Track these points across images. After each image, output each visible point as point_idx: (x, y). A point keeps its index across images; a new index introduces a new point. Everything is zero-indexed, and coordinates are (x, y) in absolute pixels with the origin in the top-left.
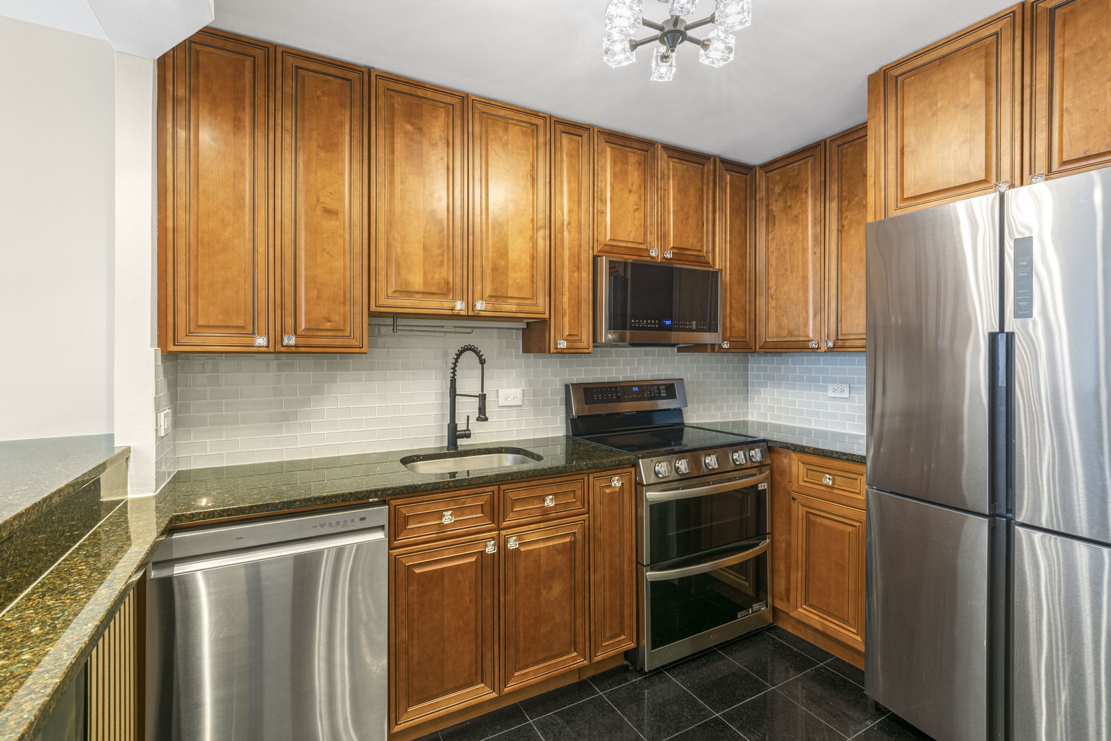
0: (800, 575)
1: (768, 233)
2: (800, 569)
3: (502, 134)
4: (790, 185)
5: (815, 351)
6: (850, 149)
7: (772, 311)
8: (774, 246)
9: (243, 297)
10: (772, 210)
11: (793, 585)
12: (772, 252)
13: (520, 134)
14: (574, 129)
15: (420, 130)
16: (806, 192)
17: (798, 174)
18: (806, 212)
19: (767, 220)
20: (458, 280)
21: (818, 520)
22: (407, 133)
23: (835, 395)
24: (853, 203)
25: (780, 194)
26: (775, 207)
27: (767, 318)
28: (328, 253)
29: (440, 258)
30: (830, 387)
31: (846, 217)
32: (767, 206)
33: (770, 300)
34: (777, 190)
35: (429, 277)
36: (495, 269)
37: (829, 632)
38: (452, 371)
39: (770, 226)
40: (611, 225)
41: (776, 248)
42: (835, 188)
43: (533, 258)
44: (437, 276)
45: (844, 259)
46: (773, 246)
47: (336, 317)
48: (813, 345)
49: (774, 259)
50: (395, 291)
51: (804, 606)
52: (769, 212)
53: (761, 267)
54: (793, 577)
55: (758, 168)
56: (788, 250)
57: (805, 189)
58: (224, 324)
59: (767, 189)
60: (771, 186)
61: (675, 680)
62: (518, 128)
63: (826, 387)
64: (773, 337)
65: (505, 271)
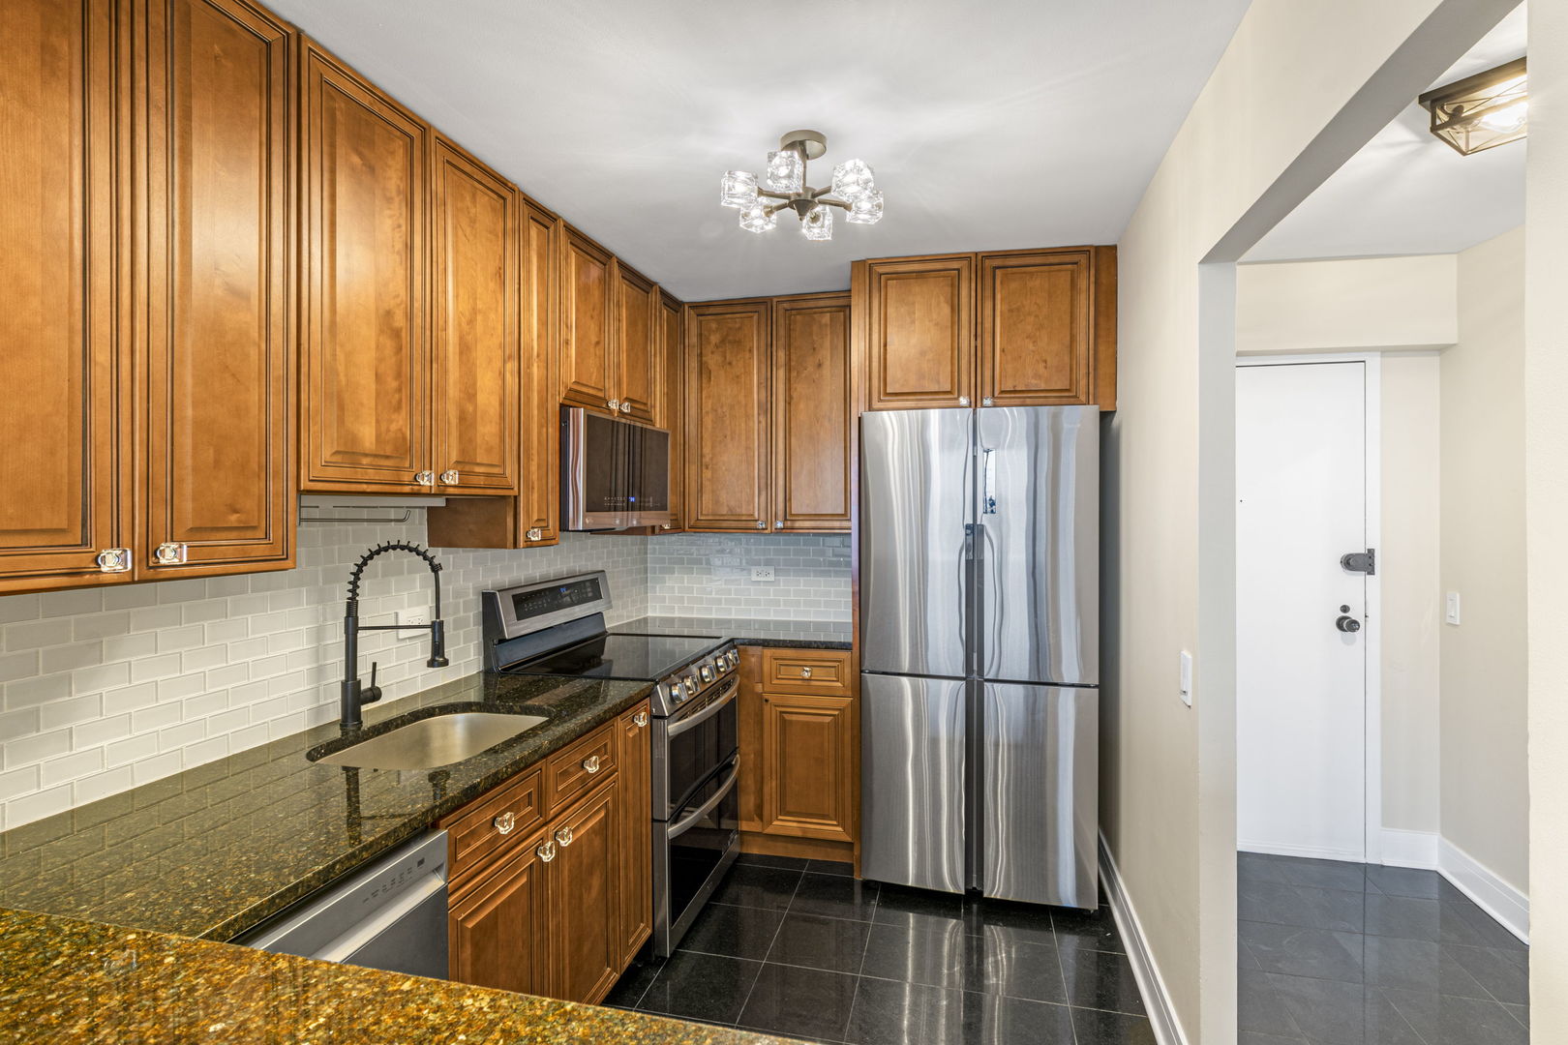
0: (774, 784)
1: (701, 389)
2: (774, 777)
3: (469, 204)
4: (731, 338)
5: (759, 531)
6: (798, 317)
7: (706, 483)
8: (710, 406)
9: (65, 461)
10: (706, 363)
11: (766, 797)
12: (707, 413)
13: (489, 209)
14: (543, 215)
15: (372, 169)
16: (751, 351)
17: (740, 328)
18: (750, 374)
19: (700, 373)
20: (417, 433)
21: (794, 718)
22: (353, 169)
23: (759, 579)
24: (804, 375)
25: (717, 346)
26: (713, 360)
27: (700, 491)
28: (233, 375)
29: (397, 396)
30: (754, 570)
31: (796, 389)
32: (700, 355)
33: (704, 470)
34: (714, 339)
35: (383, 428)
36: (462, 418)
37: (809, 835)
38: (351, 587)
39: (704, 381)
40: (576, 363)
41: (712, 408)
42: (782, 354)
43: (502, 403)
44: (394, 427)
45: (792, 434)
46: (708, 406)
47: (250, 504)
48: (760, 525)
49: (710, 422)
50: (337, 452)
51: (780, 817)
52: (701, 365)
53: (692, 429)
54: (766, 789)
55: (686, 307)
56: (727, 414)
57: (748, 348)
58: (19, 527)
59: (700, 335)
60: (705, 333)
61: (694, 951)
62: (487, 198)
63: (750, 570)
64: (708, 515)
65: (473, 425)
